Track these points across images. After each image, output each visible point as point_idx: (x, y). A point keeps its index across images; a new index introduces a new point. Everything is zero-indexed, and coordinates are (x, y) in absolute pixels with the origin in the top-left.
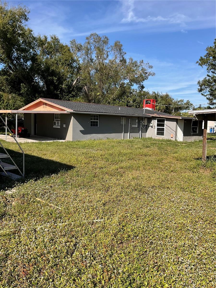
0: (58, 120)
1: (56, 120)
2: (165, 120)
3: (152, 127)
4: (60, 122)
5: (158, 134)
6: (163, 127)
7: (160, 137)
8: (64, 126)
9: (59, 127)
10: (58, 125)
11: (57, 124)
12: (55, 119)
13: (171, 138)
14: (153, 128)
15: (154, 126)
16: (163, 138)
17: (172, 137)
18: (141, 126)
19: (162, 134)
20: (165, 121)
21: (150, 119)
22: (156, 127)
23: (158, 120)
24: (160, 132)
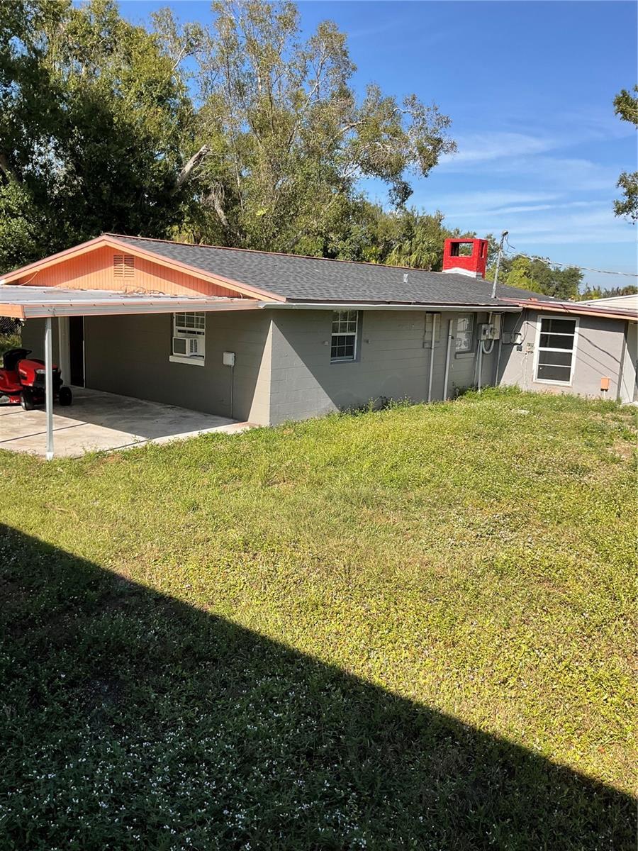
0: (194, 333)
1: (179, 331)
2: (577, 323)
3: (520, 349)
4: (201, 340)
5: (543, 373)
6: (569, 349)
7: (555, 387)
8: (229, 359)
9: (201, 363)
10: (196, 351)
11: (191, 352)
12: (175, 327)
13: (602, 390)
14: (524, 351)
15: (529, 345)
16: (564, 389)
17: (606, 390)
18: (482, 344)
19: (565, 375)
20: (577, 329)
21: (512, 320)
22: (537, 349)
23: (543, 321)
24: (555, 368)
